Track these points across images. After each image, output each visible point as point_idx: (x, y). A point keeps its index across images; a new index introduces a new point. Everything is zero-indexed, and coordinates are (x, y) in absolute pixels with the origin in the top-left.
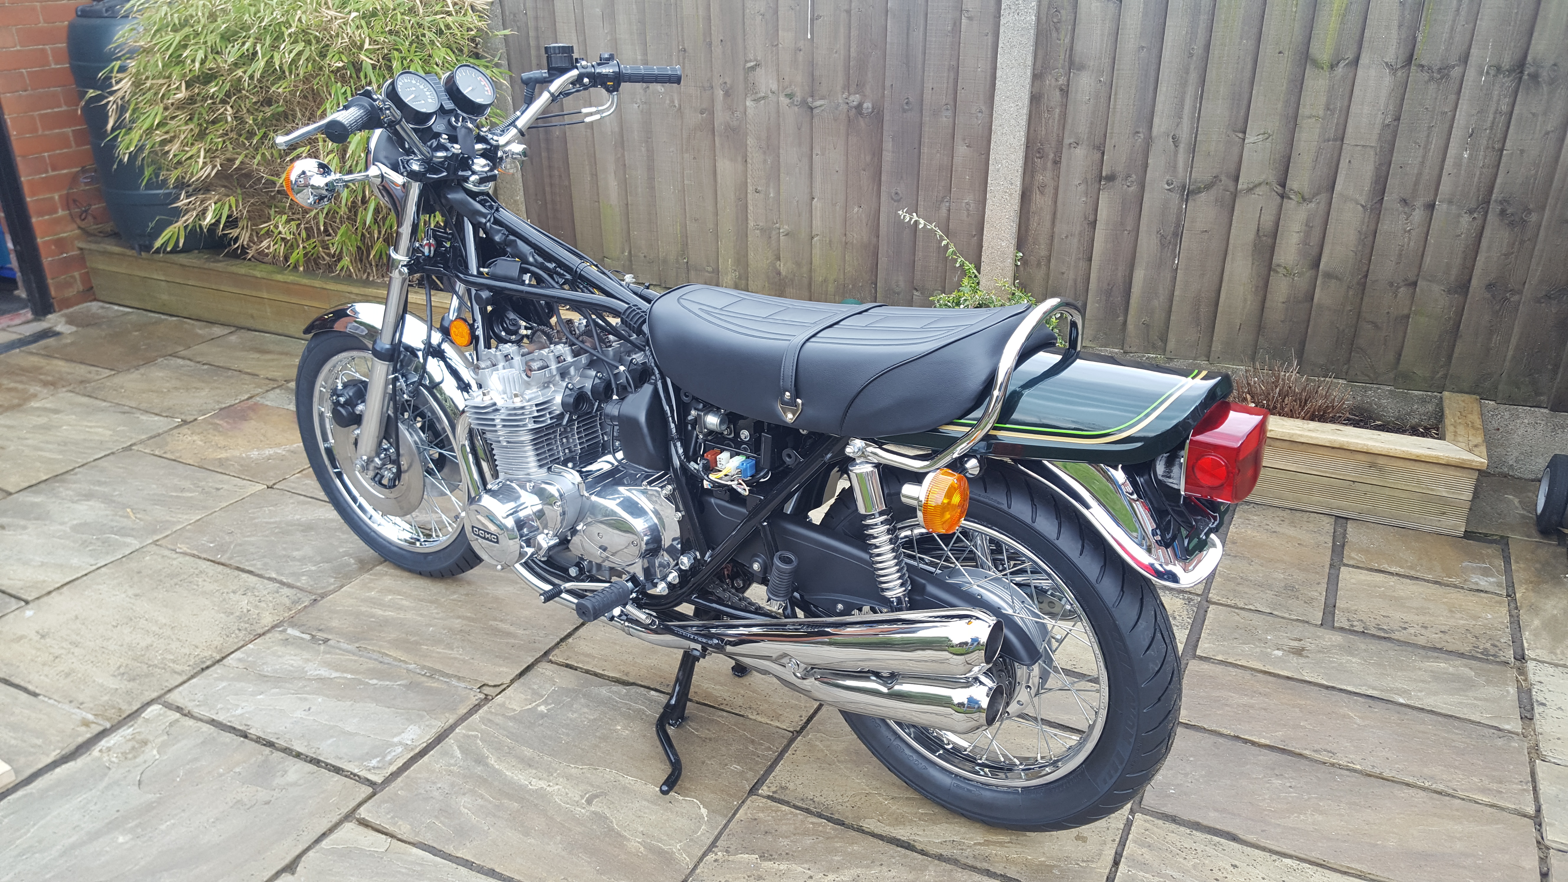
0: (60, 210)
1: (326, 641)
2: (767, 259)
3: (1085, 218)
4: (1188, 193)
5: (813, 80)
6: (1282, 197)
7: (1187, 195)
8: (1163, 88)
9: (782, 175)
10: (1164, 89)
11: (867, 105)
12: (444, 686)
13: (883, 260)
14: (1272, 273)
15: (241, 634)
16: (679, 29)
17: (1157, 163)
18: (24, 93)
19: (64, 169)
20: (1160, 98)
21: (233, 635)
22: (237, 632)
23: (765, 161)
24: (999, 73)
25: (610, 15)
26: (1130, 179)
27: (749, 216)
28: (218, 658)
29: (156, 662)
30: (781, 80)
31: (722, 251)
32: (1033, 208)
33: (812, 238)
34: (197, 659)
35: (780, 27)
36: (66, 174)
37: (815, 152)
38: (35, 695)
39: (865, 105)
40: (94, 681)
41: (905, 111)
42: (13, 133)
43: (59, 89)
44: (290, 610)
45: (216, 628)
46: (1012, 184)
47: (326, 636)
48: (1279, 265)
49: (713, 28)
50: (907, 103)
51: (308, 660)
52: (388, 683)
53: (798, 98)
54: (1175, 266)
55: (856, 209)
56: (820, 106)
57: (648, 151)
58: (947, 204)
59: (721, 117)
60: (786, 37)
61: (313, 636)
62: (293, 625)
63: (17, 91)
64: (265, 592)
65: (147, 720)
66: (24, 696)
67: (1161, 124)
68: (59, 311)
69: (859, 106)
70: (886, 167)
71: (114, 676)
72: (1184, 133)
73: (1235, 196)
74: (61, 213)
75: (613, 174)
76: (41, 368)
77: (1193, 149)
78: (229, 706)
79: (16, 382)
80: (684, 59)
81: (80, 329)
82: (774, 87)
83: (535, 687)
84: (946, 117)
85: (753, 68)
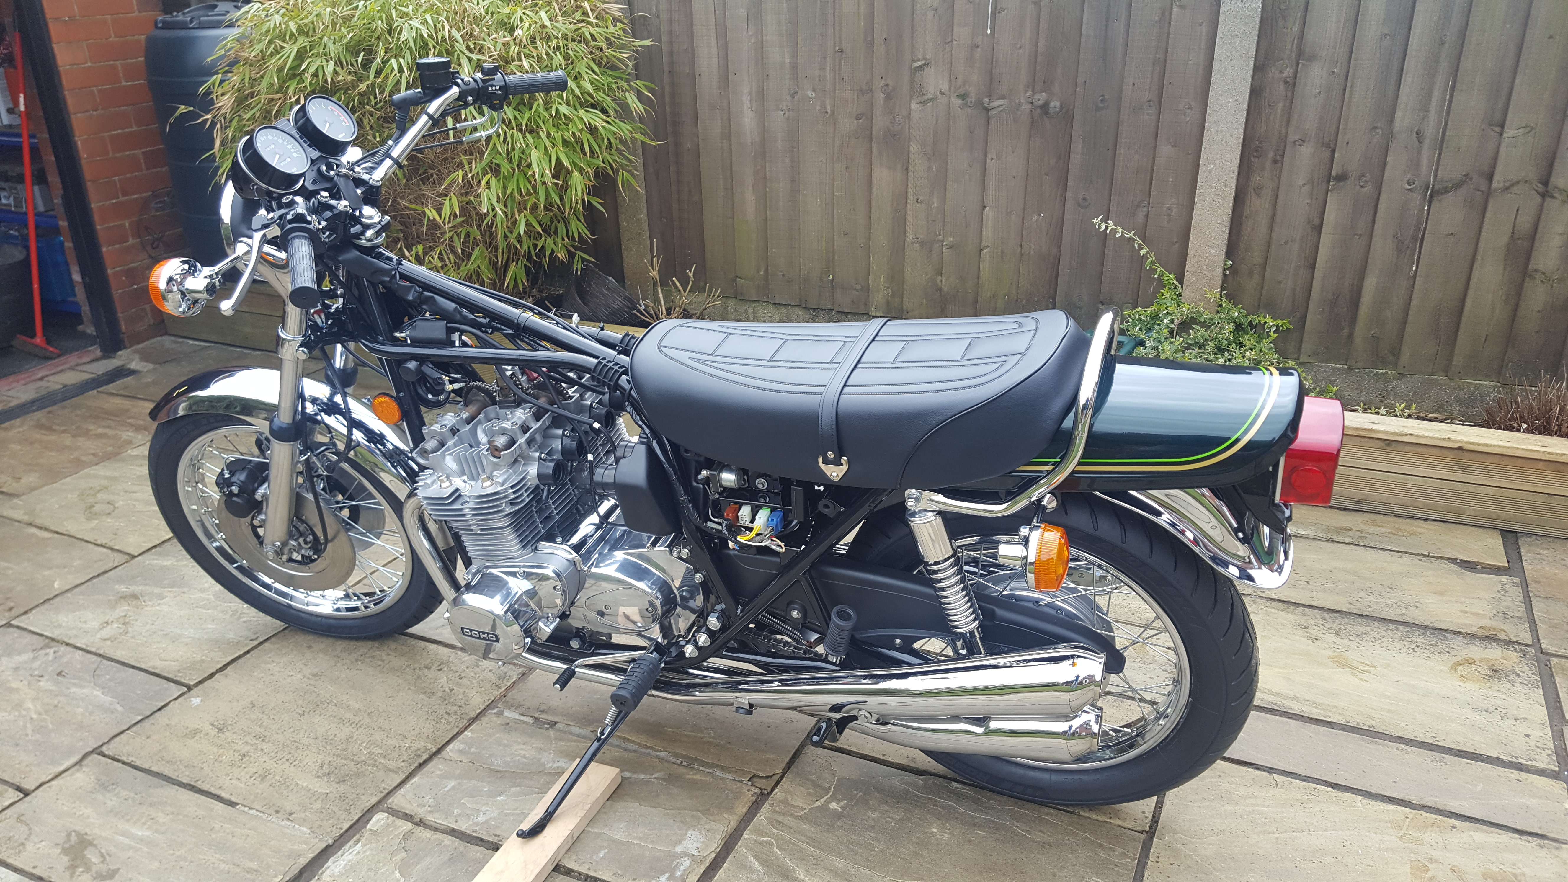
0: (130, 239)
1: (553, 724)
2: (927, 275)
3: (1309, 222)
4: (1433, 194)
5: (991, 79)
6: (1543, 196)
7: (1431, 196)
8: (1408, 79)
9: (948, 183)
10: (1410, 80)
11: (1055, 104)
12: (709, 779)
13: (1064, 273)
14: (1527, 279)
15: (452, 719)
16: (837, 29)
17: (1397, 161)
18: (95, 113)
19: (134, 194)
20: (1404, 90)
21: (443, 721)
22: (446, 716)
23: (929, 169)
24: (1216, 66)
25: (756, 15)
26: (1364, 179)
27: (908, 228)
28: (434, 750)
29: (363, 758)
30: (953, 79)
31: (874, 267)
32: (1247, 211)
33: (981, 250)
34: (409, 752)
35: (955, 21)
36: (137, 199)
37: (989, 156)
38: (232, 804)
39: (1052, 104)
40: (297, 784)
41: (1098, 109)
42: (84, 155)
43: (129, 108)
44: (499, 687)
45: (420, 712)
46: (1226, 186)
47: (550, 718)
48: (1536, 271)
49: (876, 26)
50: (1102, 101)
51: (541, 749)
52: (643, 776)
53: (972, 99)
54: (1412, 273)
55: (1035, 218)
56: (999, 106)
57: (792, 161)
58: (1145, 209)
59: (880, 122)
60: (962, 33)
61: (536, 719)
62: (510, 706)
63: (88, 111)
64: (463, 667)
65: (375, 833)
66: (219, 806)
67: (1403, 118)
68: (130, 347)
69: (1045, 107)
70: (1073, 171)
71: (318, 777)
72: (1431, 128)
73: (1488, 195)
74: (131, 241)
75: (751, 188)
76: (127, 411)
77: (1440, 145)
78: (468, 812)
79: (104, 427)
80: (841, 60)
81: (157, 366)
82: (945, 87)
83: (813, 777)
84: (1148, 114)
85: (921, 68)
